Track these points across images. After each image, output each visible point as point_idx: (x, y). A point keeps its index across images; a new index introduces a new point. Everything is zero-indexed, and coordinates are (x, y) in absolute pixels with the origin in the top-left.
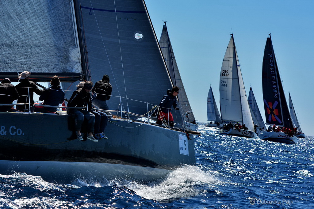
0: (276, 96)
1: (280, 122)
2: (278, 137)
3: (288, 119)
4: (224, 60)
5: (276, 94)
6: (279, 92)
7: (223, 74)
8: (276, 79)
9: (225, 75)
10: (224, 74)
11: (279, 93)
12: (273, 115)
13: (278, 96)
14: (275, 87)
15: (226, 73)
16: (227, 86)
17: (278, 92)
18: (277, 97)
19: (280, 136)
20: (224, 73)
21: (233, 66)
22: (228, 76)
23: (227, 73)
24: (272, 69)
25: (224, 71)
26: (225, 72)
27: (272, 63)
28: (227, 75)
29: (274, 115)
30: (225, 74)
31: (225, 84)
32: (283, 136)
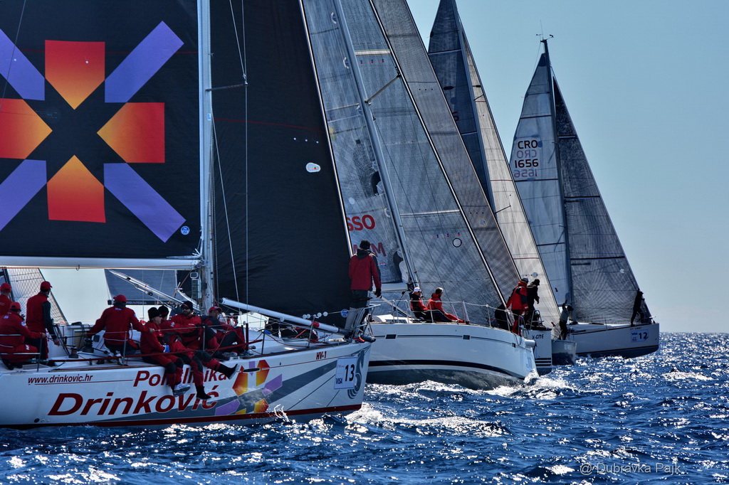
2: (54, 411)
3: (313, 168)
19: (68, 404)
32: (107, 401)
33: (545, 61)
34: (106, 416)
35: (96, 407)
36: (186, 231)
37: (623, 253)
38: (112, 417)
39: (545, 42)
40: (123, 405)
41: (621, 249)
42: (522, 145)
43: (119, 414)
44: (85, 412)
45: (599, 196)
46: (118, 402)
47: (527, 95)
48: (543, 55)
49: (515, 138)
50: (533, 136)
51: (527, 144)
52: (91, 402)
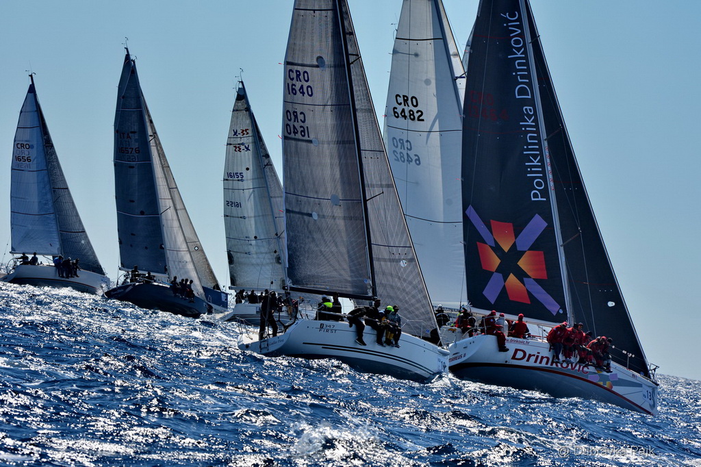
0: (536, 196)
1: (554, 308)
2: (514, 358)
3: (611, 304)
4: (395, 52)
5: (539, 184)
6: (550, 176)
7: (399, 111)
8: (536, 121)
9: (407, 114)
10: (403, 111)
11: (551, 184)
12: (512, 277)
13: (545, 193)
14: (535, 156)
15: (411, 107)
16: (418, 161)
17: (544, 178)
18: (540, 199)
19: (520, 355)
20: (403, 106)
21: (436, 79)
22: (419, 120)
23: (415, 110)
24: (523, 77)
25: (401, 100)
26: (406, 101)
27: (519, 49)
28: (417, 115)
29: (521, 275)
30: (407, 109)
31: (412, 154)
32: (538, 356)
33: (32, 89)
34: (537, 364)
35: (533, 359)
36: (561, 312)
37: (83, 229)
38: (540, 365)
39: (31, 76)
40: (545, 360)
41: (83, 226)
42: (19, 146)
43: (543, 364)
44: (528, 360)
45: (67, 188)
46: (542, 358)
47: (21, 112)
48: (30, 85)
49: (15, 141)
50: (26, 141)
51: (22, 145)
52: (530, 356)
